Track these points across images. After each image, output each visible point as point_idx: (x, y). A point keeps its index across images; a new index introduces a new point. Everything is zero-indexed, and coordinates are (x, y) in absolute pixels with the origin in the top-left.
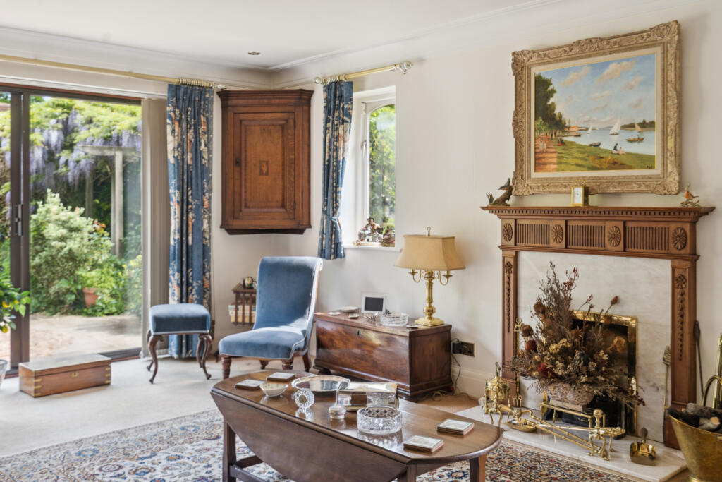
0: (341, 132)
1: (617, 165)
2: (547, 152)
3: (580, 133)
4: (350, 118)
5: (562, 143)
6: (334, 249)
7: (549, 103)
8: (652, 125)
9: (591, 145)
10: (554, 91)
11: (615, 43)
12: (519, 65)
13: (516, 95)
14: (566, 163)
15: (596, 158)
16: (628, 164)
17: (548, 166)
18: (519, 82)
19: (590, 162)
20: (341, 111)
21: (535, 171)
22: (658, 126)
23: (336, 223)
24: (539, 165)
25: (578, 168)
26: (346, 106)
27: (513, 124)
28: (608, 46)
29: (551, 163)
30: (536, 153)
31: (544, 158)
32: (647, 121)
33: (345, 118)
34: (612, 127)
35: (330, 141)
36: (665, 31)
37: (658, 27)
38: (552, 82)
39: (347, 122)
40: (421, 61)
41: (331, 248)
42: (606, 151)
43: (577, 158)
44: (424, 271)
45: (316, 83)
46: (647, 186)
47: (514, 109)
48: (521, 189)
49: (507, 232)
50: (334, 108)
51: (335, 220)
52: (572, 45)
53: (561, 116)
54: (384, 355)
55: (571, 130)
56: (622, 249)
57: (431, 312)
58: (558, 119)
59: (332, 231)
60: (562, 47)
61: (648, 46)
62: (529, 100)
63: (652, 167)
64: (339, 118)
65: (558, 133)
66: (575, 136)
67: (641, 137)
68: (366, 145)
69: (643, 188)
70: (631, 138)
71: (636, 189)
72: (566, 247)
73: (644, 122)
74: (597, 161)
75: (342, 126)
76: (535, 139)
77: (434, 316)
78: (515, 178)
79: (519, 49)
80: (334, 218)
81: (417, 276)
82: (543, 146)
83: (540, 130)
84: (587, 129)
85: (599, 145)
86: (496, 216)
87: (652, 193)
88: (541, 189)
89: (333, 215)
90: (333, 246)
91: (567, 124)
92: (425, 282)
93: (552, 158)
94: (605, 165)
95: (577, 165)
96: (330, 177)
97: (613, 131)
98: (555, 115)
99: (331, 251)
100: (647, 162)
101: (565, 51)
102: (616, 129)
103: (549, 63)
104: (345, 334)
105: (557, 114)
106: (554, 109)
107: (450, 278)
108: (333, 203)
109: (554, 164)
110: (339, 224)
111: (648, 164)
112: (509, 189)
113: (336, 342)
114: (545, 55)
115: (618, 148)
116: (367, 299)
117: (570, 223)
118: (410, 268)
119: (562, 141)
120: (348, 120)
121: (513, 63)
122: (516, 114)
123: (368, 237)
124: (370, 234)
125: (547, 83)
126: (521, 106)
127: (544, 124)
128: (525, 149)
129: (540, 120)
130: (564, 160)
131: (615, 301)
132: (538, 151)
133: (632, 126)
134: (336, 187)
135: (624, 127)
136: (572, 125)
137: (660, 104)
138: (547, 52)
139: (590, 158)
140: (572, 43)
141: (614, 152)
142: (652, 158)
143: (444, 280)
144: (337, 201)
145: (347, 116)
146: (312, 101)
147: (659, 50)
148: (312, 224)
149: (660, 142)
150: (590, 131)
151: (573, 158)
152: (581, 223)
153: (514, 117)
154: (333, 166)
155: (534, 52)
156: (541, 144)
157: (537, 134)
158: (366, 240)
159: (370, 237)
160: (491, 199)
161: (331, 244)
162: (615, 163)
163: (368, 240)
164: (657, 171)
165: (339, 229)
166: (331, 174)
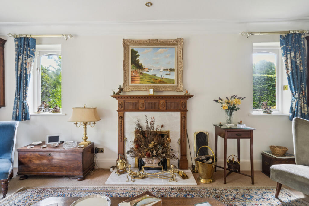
0: (29, 61)
1: (162, 82)
2: (136, 76)
3: (149, 70)
4: (34, 55)
5: (142, 74)
6: (25, 116)
7: (137, 59)
8: (174, 70)
9: (153, 75)
10: (138, 55)
11: (162, 42)
12: (125, 44)
13: (124, 55)
14: (143, 81)
15: (154, 79)
16: (165, 81)
17: (136, 82)
18: (125, 50)
19: (152, 81)
20: (29, 51)
21: (131, 83)
22: (176, 70)
23: (25, 104)
24: (133, 80)
25: (148, 82)
26: (32, 50)
27: (123, 65)
28: (160, 43)
29: (137, 81)
30: (131, 77)
31: (135, 78)
32: (172, 69)
33: (31, 55)
34: (160, 70)
35: (21, 65)
36: (179, 41)
37: (177, 39)
38: (138, 52)
39: (32, 57)
40: (76, 36)
41: (23, 115)
42: (158, 77)
43: (148, 79)
44: (82, 123)
45: (9, 36)
46: (173, 89)
47: (123, 60)
48: (126, 89)
49: (120, 105)
50: (24, 50)
51: (25, 102)
52: (147, 40)
53: (141, 65)
54: (67, 162)
55: (145, 69)
56: (165, 109)
57: (86, 138)
58: (140, 65)
59: (23, 107)
60: (143, 40)
61: (173, 45)
62: (129, 57)
63: (173, 83)
64: (27, 55)
65: (140, 70)
66: (147, 72)
67: (170, 73)
68: (39, 70)
69: (171, 89)
70: (167, 74)
71: (169, 90)
72: (145, 110)
73: (171, 69)
74: (155, 81)
75: (29, 59)
76: (131, 72)
77: (87, 140)
78: (124, 85)
79: (126, 38)
80: (24, 101)
81: (78, 125)
82: (134, 74)
83: (133, 69)
84: (151, 70)
85: (155, 75)
86: (116, 99)
87: (175, 91)
88: (134, 89)
89: (24, 100)
90: (24, 115)
91: (144, 67)
92: (82, 127)
93: (138, 78)
94: (158, 82)
95: (147, 81)
96: (22, 82)
97: (160, 71)
98: (139, 64)
99: (22, 117)
100: (172, 81)
101: (144, 42)
102: (162, 70)
103: (137, 45)
104: (40, 156)
105: (140, 63)
106: (139, 62)
107: (96, 124)
108: (24, 94)
109: (139, 81)
110: (27, 104)
111: (172, 82)
112: (121, 89)
113: (34, 161)
114: (136, 42)
115: (162, 76)
116: (49, 137)
117: (146, 101)
118: (75, 122)
119: (142, 73)
120: (33, 56)
121: (123, 43)
122: (124, 61)
123: (43, 110)
124: (44, 108)
125: (136, 52)
126: (126, 59)
127: (135, 67)
128: (127, 75)
129: (133, 65)
130: (142, 80)
131: (162, 126)
132: (132, 76)
133: (167, 70)
134: (26, 87)
135: (164, 70)
136: (146, 68)
137: (176, 64)
138: (137, 41)
139: (152, 79)
140: (147, 39)
141: (161, 78)
142: (173, 80)
143: (93, 125)
144: (26, 93)
145: (32, 54)
146: (5, 45)
147: (176, 46)
148: (5, 105)
149: (176, 75)
150: (152, 70)
151: (146, 79)
152: (150, 101)
153: (123, 63)
154: (24, 77)
155: (132, 40)
156: (133, 73)
157: (132, 70)
158: (42, 111)
159: (44, 110)
160: (114, 93)
161: (23, 114)
162: (161, 81)
163: (43, 111)
164: (175, 84)
165: (27, 106)
166: (22, 80)
